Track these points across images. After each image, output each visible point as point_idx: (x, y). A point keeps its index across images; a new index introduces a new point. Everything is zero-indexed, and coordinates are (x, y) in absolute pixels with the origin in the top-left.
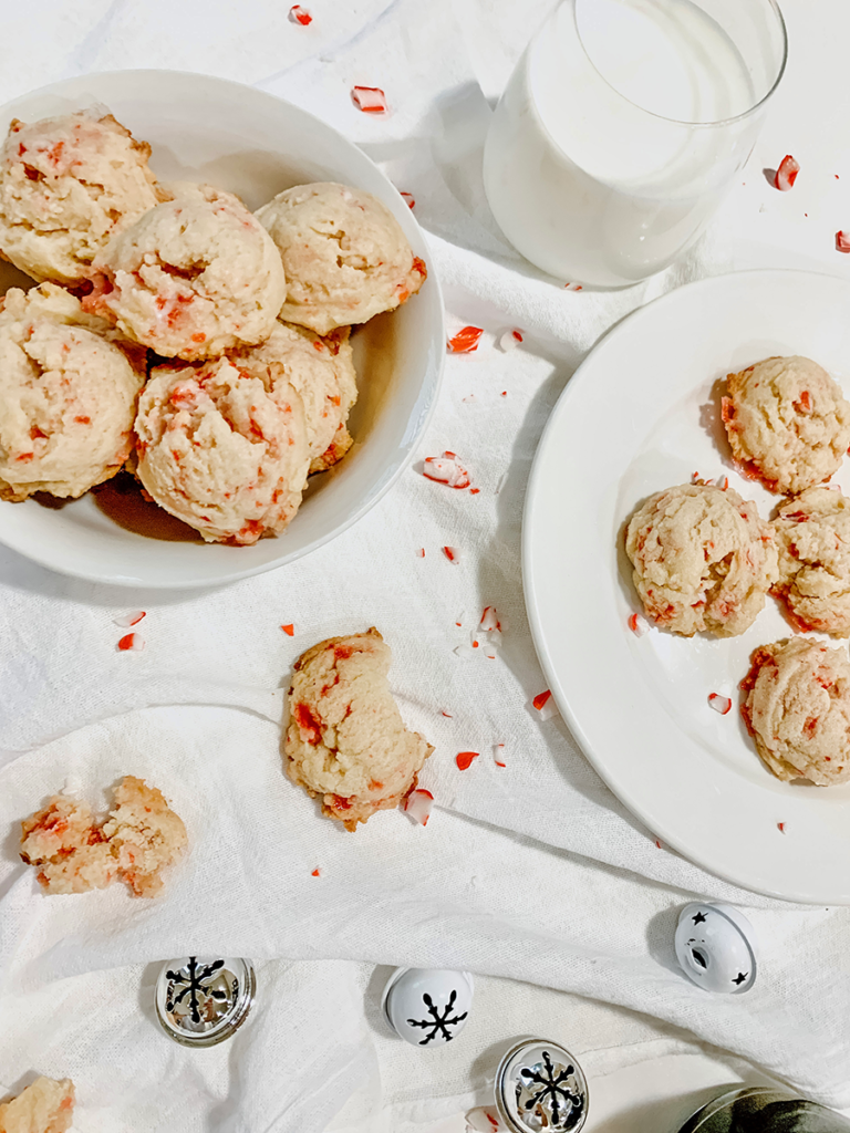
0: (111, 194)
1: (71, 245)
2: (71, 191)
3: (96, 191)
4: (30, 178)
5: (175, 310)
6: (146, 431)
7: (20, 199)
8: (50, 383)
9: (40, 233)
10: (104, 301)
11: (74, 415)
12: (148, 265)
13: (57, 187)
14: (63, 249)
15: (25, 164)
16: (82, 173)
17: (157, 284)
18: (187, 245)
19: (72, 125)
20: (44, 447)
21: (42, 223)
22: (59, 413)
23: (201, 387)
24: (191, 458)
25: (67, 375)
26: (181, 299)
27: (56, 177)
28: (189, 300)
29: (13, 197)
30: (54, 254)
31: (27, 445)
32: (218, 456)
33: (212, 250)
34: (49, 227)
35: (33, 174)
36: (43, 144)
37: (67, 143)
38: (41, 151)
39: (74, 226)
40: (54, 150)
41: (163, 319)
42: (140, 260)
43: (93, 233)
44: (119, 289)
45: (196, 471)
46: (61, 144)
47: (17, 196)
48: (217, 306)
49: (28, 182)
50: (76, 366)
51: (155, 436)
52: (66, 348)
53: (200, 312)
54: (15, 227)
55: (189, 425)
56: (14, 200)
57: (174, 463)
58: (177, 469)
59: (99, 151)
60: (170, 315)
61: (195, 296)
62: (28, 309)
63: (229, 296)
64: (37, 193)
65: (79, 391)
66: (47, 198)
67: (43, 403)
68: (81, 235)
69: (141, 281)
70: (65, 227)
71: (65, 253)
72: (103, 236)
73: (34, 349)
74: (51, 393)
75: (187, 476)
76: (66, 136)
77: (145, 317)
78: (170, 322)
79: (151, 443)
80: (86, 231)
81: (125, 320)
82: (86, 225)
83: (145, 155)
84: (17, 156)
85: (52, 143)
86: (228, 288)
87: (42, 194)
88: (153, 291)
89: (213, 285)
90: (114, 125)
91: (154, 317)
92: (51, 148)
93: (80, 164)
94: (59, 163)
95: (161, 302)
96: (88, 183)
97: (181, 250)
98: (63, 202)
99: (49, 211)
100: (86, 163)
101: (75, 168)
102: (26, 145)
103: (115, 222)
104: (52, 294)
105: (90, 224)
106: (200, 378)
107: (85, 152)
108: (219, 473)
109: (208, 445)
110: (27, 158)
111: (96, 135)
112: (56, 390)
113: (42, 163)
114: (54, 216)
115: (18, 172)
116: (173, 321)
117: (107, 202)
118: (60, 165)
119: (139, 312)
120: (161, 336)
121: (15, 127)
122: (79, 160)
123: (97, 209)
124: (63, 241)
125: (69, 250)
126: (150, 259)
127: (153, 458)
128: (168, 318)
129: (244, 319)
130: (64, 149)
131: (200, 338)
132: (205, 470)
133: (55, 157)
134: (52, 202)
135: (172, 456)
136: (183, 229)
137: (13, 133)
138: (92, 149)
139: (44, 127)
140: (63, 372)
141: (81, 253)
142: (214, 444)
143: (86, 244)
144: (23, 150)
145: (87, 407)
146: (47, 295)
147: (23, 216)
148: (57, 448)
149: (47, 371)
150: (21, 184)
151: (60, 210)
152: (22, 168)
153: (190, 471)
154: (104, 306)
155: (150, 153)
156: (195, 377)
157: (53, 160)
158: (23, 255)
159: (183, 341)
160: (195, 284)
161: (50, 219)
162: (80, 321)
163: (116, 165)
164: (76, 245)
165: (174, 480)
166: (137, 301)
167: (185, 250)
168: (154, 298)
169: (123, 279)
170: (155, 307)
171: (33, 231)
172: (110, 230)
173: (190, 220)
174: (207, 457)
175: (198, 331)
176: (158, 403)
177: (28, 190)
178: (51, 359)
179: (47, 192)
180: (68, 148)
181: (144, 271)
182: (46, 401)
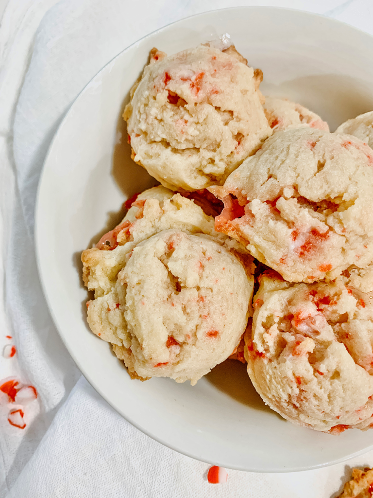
0: (239, 120)
1: (201, 162)
2: (207, 117)
3: (227, 116)
4: (171, 102)
5: (308, 243)
6: (264, 342)
7: (161, 120)
8: (189, 301)
9: (175, 151)
10: (237, 225)
11: (208, 330)
12: (286, 199)
13: (196, 112)
14: (193, 166)
15: (169, 91)
16: (217, 100)
17: (296, 218)
18: (327, 182)
19: (210, 56)
20: (178, 356)
21: (179, 143)
22: (194, 328)
23: (318, 310)
24: (313, 386)
25: (203, 292)
26: (314, 232)
27: (196, 104)
28: (324, 236)
29: (156, 118)
30: (186, 170)
31: (164, 354)
32: (340, 388)
33: (352, 190)
34: (184, 147)
35: (175, 99)
36: (186, 74)
37: (207, 74)
38: (184, 80)
39: (205, 145)
40: (196, 80)
41: (296, 250)
42: (277, 192)
43: (220, 153)
44: (253, 216)
45: (315, 396)
46: (202, 75)
47: (159, 118)
48: (347, 241)
49: (169, 106)
50: (211, 284)
51: (272, 351)
52: (202, 267)
53: (333, 247)
54: (154, 145)
55: (312, 352)
56: (156, 122)
57: (295, 385)
58: (297, 391)
59: (232, 80)
60: (304, 247)
61: (331, 233)
62: (163, 219)
63: (363, 233)
64: (176, 117)
65: (212, 308)
66: (186, 122)
67: (181, 318)
68: (210, 155)
69: (277, 212)
70: (197, 146)
71: (194, 169)
72: (229, 156)
73: (176, 267)
74: (188, 310)
75: (305, 398)
76: (205, 66)
77: (278, 247)
78: (302, 254)
79: (268, 355)
80: (214, 151)
81: (257, 246)
82: (216, 146)
83: (259, 81)
84: (163, 84)
85: (194, 73)
86: (363, 227)
87: (182, 118)
88: (290, 224)
89: (351, 224)
90: (236, 55)
91: (288, 247)
92: (193, 78)
93: (217, 92)
94: (201, 92)
95: (295, 235)
96: (222, 109)
97: (321, 187)
98: (199, 126)
99: (187, 133)
100: (223, 92)
101: (213, 96)
102: (171, 74)
103: (239, 144)
104: (184, 206)
105: (219, 146)
106: (316, 299)
107: (221, 81)
108: (338, 402)
109: (331, 375)
110: (173, 86)
111: (229, 66)
112: (194, 308)
113: (184, 90)
114: (190, 138)
115: (163, 97)
116: (306, 253)
117: (235, 126)
118: (201, 94)
119: (274, 242)
120: (290, 263)
121: (154, 55)
122: (218, 89)
123: (227, 133)
124: (195, 159)
125: (198, 166)
126: (288, 192)
127: (271, 372)
128: (300, 250)
129: (364, 250)
130: (204, 79)
131: (327, 269)
132: (326, 396)
133: (196, 86)
134: (190, 125)
135: (294, 380)
136: (321, 166)
137: (153, 61)
138: (227, 79)
139: (184, 59)
140: (198, 288)
141: (209, 170)
142: (337, 374)
143: (212, 161)
144: (168, 78)
145: (216, 321)
146: (178, 207)
147: (164, 137)
148: (190, 359)
149: (185, 287)
150: (163, 108)
151: (197, 133)
152: (166, 94)
153: (310, 396)
154: (237, 229)
155: (262, 79)
156: (311, 297)
157: (195, 88)
158: (160, 168)
159: (310, 270)
160: (331, 220)
161: (186, 140)
162: (203, 230)
163: (244, 92)
164: (205, 163)
165: (290, 396)
166: (272, 232)
167: (325, 187)
168: (291, 231)
169: (258, 207)
170: (290, 239)
171: (170, 149)
172: (235, 151)
173: (327, 157)
174: (330, 387)
175: (326, 263)
176: (277, 320)
177: (169, 114)
178: (190, 278)
179: (187, 117)
180: (208, 78)
181: (281, 203)
182: (185, 317)
